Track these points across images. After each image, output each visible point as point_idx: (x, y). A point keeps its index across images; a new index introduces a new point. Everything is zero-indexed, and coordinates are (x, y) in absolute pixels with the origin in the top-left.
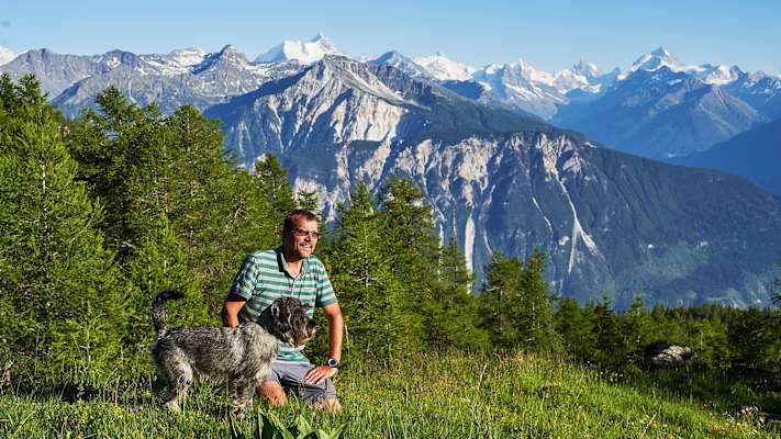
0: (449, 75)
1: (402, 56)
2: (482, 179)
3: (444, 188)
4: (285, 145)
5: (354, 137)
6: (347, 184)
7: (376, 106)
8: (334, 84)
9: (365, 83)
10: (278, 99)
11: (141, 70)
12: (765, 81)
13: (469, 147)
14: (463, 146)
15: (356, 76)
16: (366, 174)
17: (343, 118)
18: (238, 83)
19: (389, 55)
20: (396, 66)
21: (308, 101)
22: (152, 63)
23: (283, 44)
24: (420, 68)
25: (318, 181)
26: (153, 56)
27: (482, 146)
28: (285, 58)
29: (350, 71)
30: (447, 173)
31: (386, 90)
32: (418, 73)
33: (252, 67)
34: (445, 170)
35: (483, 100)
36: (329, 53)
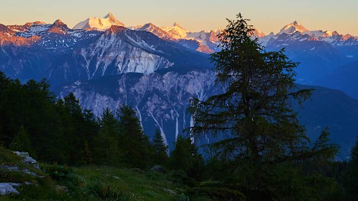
0: (180, 36)
1: (155, 26)
2: (199, 94)
3: (178, 98)
4: (91, 75)
5: (128, 71)
6: (125, 96)
7: (140, 53)
8: (117, 42)
9: (134, 41)
10: (86, 50)
11: (8, 34)
12: (351, 39)
13: (191, 76)
14: (188, 76)
15: (130, 38)
16: (135, 91)
17: (122, 61)
18: (63, 41)
19: (148, 25)
20: (151, 32)
21: (103, 51)
22: (14, 30)
23: (89, 19)
24: (165, 32)
25: (108, 95)
26: (15, 26)
27: (198, 75)
28: (90, 28)
29: (126, 34)
30: (180, 90)
31: (146, 44)
32: (164, 35)
33: (71, 33)
34: (179, 88)
35: (199, 50)
36: (114, 24)
